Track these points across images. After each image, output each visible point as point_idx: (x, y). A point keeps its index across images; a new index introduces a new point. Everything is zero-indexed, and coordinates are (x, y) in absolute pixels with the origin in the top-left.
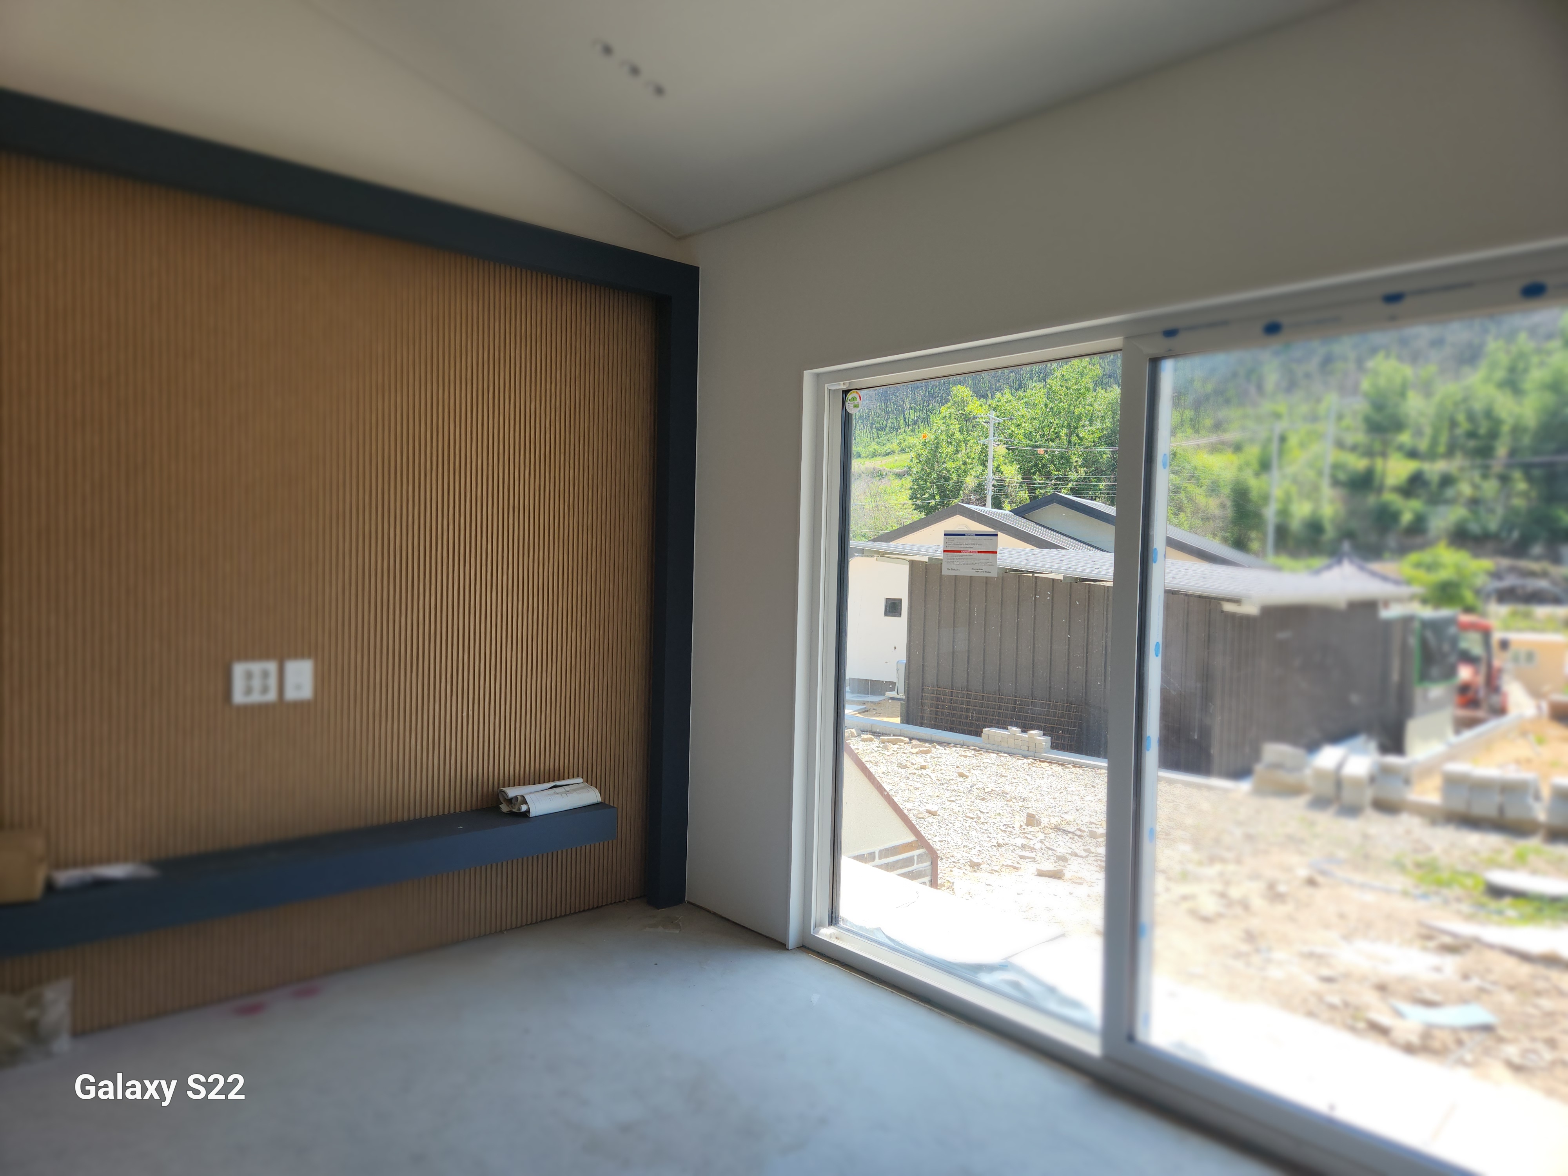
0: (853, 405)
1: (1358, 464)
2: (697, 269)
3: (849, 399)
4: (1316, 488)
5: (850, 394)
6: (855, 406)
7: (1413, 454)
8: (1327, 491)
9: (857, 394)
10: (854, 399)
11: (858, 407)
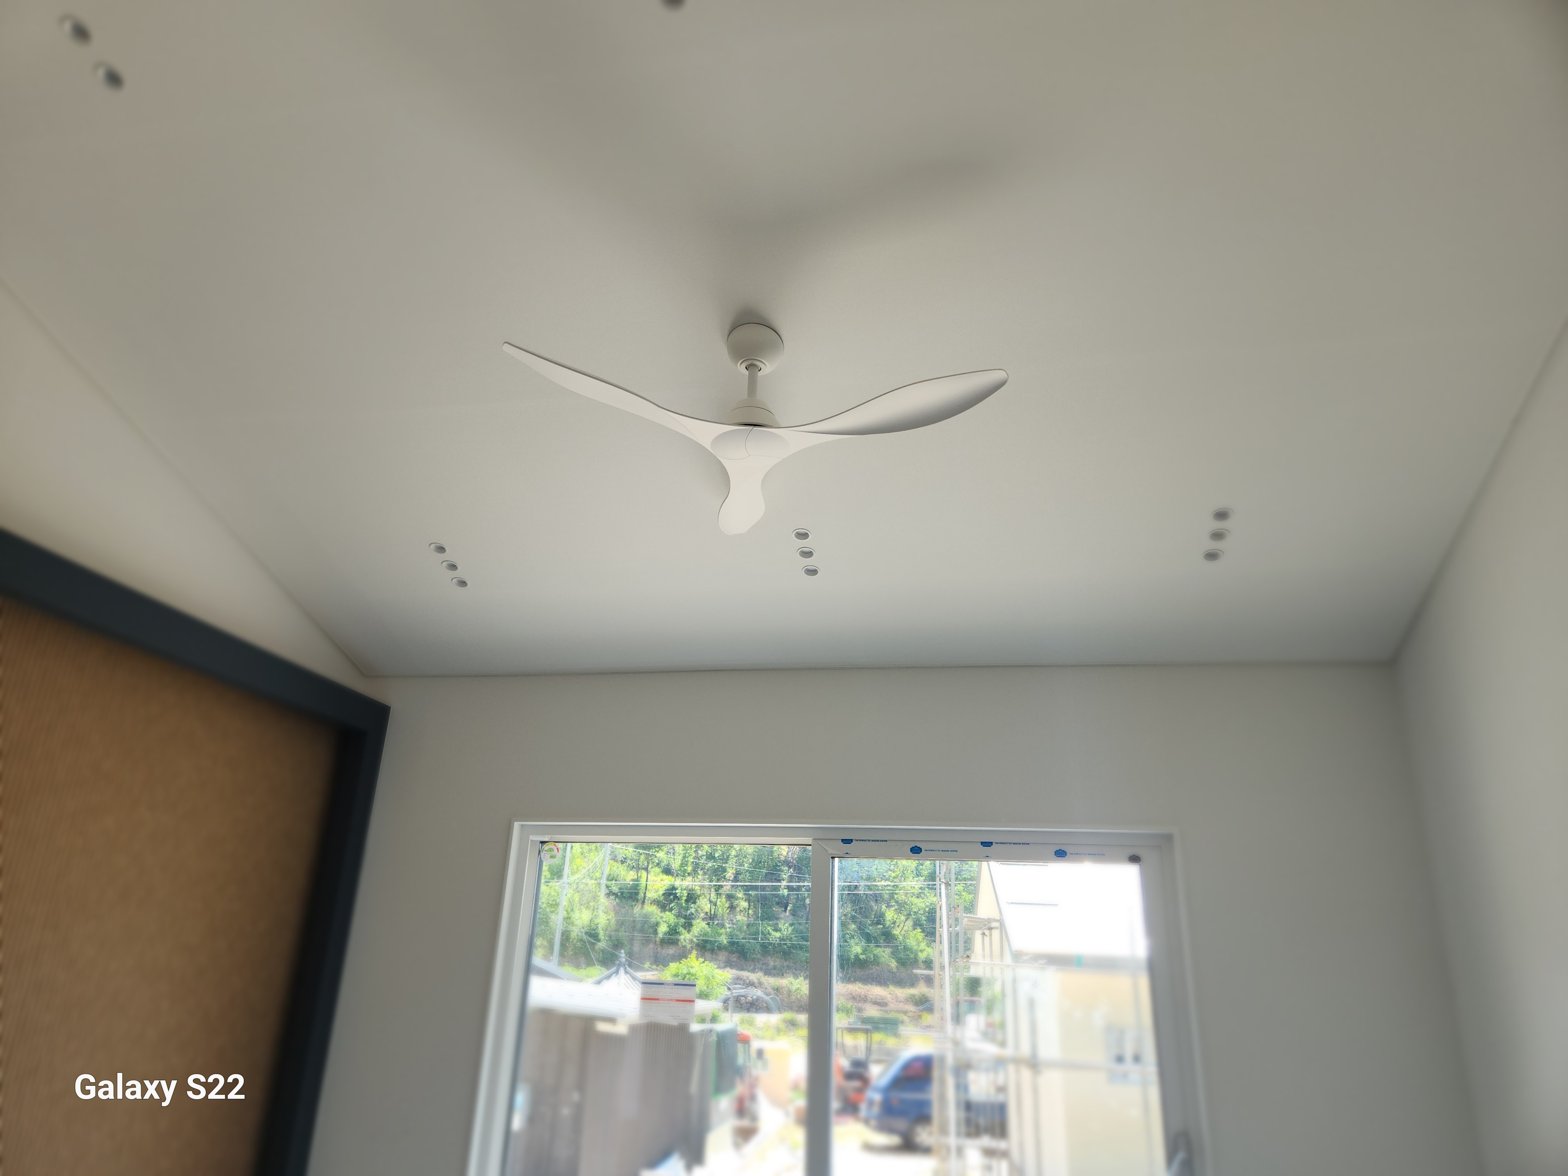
0: (549, 855)
1: (629, 877)
2: (390, 707)
3: (545, 849)
4: (595, 898)
5: (546, 845)
6: (551, 857)
7: (667, 871)
8: (604, 901)
9: (554, 846)
10: (551, 850)
11: (555, 858)
